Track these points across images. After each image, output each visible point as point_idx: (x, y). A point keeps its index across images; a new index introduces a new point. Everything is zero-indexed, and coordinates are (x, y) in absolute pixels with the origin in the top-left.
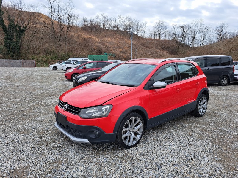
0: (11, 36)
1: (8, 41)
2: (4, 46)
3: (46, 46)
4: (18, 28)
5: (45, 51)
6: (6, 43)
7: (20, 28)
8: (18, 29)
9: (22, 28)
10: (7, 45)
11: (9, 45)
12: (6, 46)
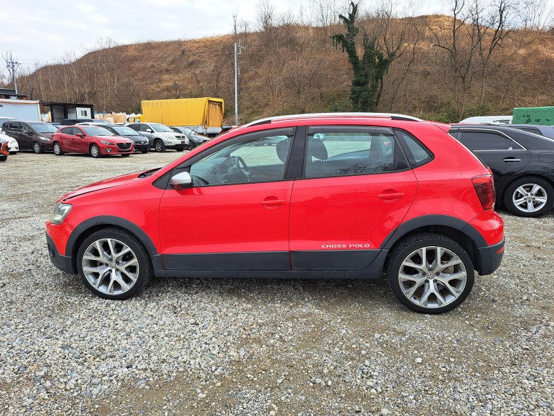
0: (363, 77)
1: (358, 88)
2: (350, 98)
3: (435, 90)
4: (378, 58)
5: (428, 102)
6: (354, 92)
7: (380, 57)
8: (377, 60)
9: (385, 57)
10: (354, 96)
11: (359, 95)
12: (353, 99)
